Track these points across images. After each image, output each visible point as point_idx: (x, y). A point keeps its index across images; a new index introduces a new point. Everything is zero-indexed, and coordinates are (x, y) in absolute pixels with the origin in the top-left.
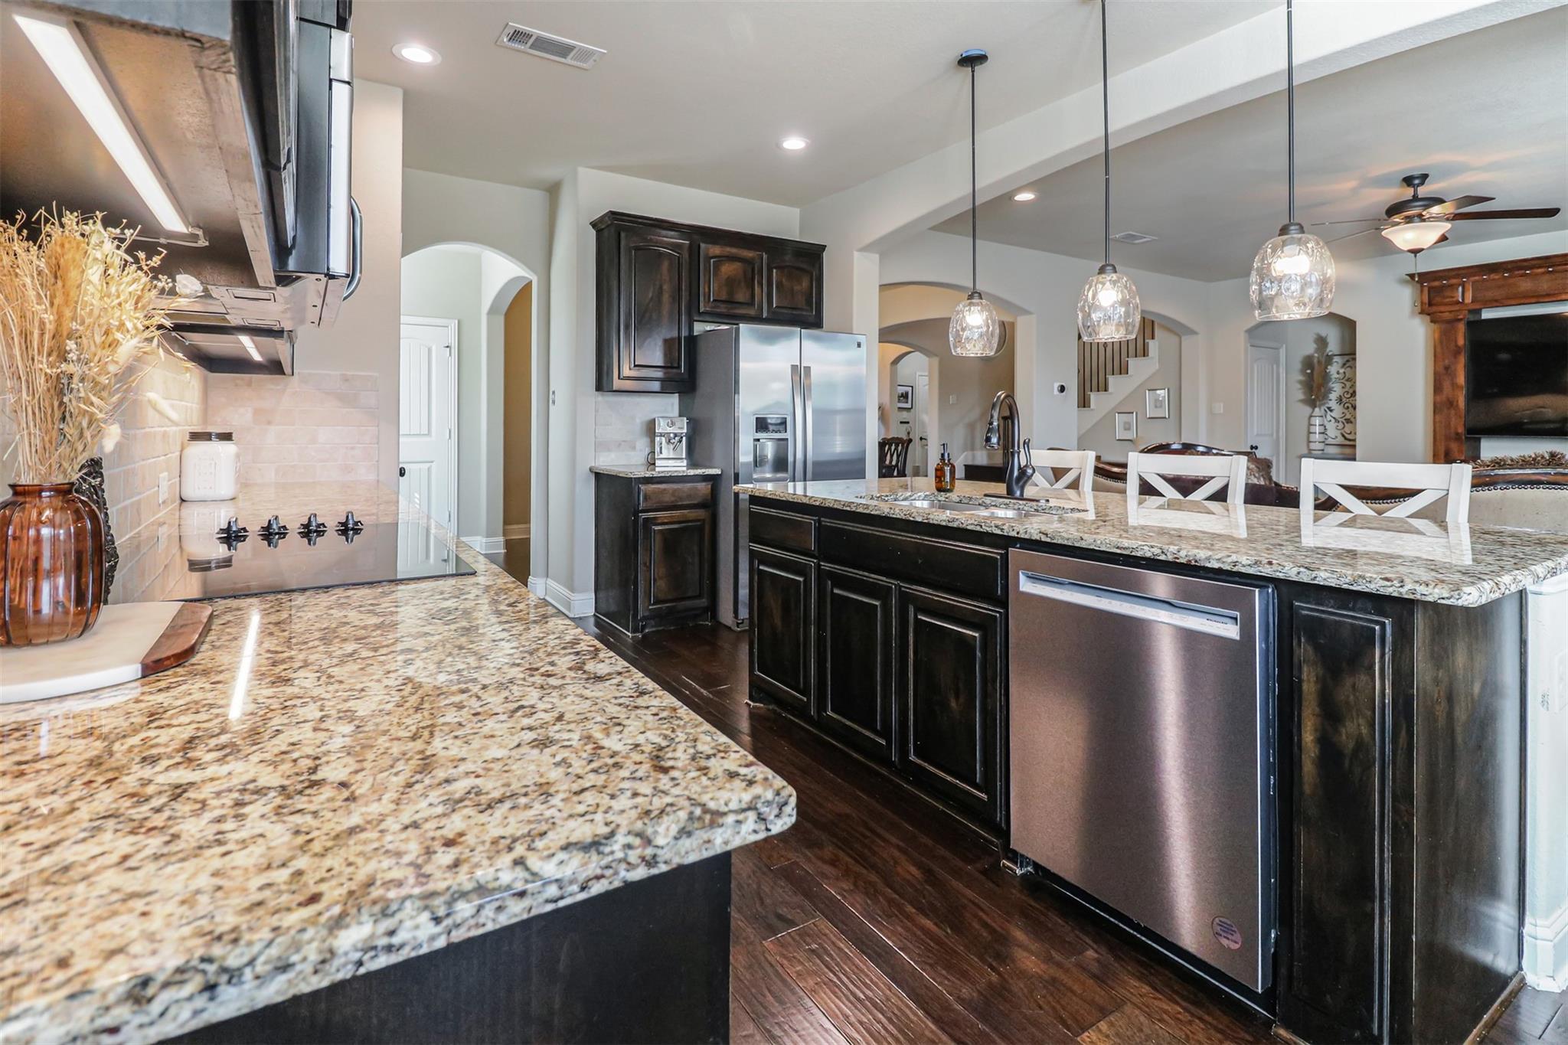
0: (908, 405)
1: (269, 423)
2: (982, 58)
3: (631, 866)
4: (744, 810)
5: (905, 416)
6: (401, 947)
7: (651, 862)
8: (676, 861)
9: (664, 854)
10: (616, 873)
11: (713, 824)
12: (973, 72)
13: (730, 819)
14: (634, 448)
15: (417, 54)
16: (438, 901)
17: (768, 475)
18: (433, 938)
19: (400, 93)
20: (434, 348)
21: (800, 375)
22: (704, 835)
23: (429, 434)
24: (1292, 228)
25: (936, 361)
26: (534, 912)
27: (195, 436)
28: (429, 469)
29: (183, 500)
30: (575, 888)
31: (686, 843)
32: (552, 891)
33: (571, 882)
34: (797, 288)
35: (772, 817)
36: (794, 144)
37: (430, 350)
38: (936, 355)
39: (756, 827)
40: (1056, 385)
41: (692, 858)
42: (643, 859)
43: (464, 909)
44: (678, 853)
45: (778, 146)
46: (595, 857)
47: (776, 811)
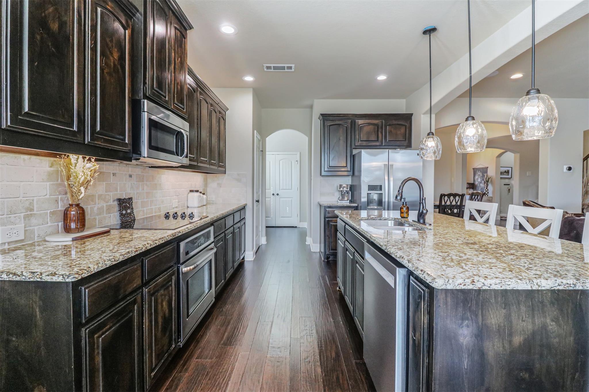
0: (510, 176)
1: (221, 187)
2: (434, 30)
3: (37, 278)
4: (61, 275)
5: (507, 181)
6: (2, 278)
7: (41, 278)
8: (46, 280)
9: (44, 278)
10: (35, 278)
11: (54, 276)
12: (430, 36)
13: (57, 276)
14: (334, 195)
15: (249, 78)
16: (9, 273)
17: (376, 207)
18: (6, 278)
19: (251, 89)
20: (293, 161)
21: (388, 168)
22: (52, 277)
23: (291, 189)
24: (532, 91)
25: (518, 155)
26: (21, 280)
27: (191, 191)
28: (292, 200)
29: (188, 207)
30: (28, 278)
31: (48, 277)
32: (24, 277)
33: (27, 277)
34: (399, 132)
35: (66, 278)
36: (382, 78)
37: (292, 162)
38: (518, 153)
39: (62, 279)
40: (565, 167)
41: (49, 280)
42: (39, 277)
43: (11, 276)
44: (46, 279)
45: (376, 79)
46: (32, 274)
47: (67, 277)
